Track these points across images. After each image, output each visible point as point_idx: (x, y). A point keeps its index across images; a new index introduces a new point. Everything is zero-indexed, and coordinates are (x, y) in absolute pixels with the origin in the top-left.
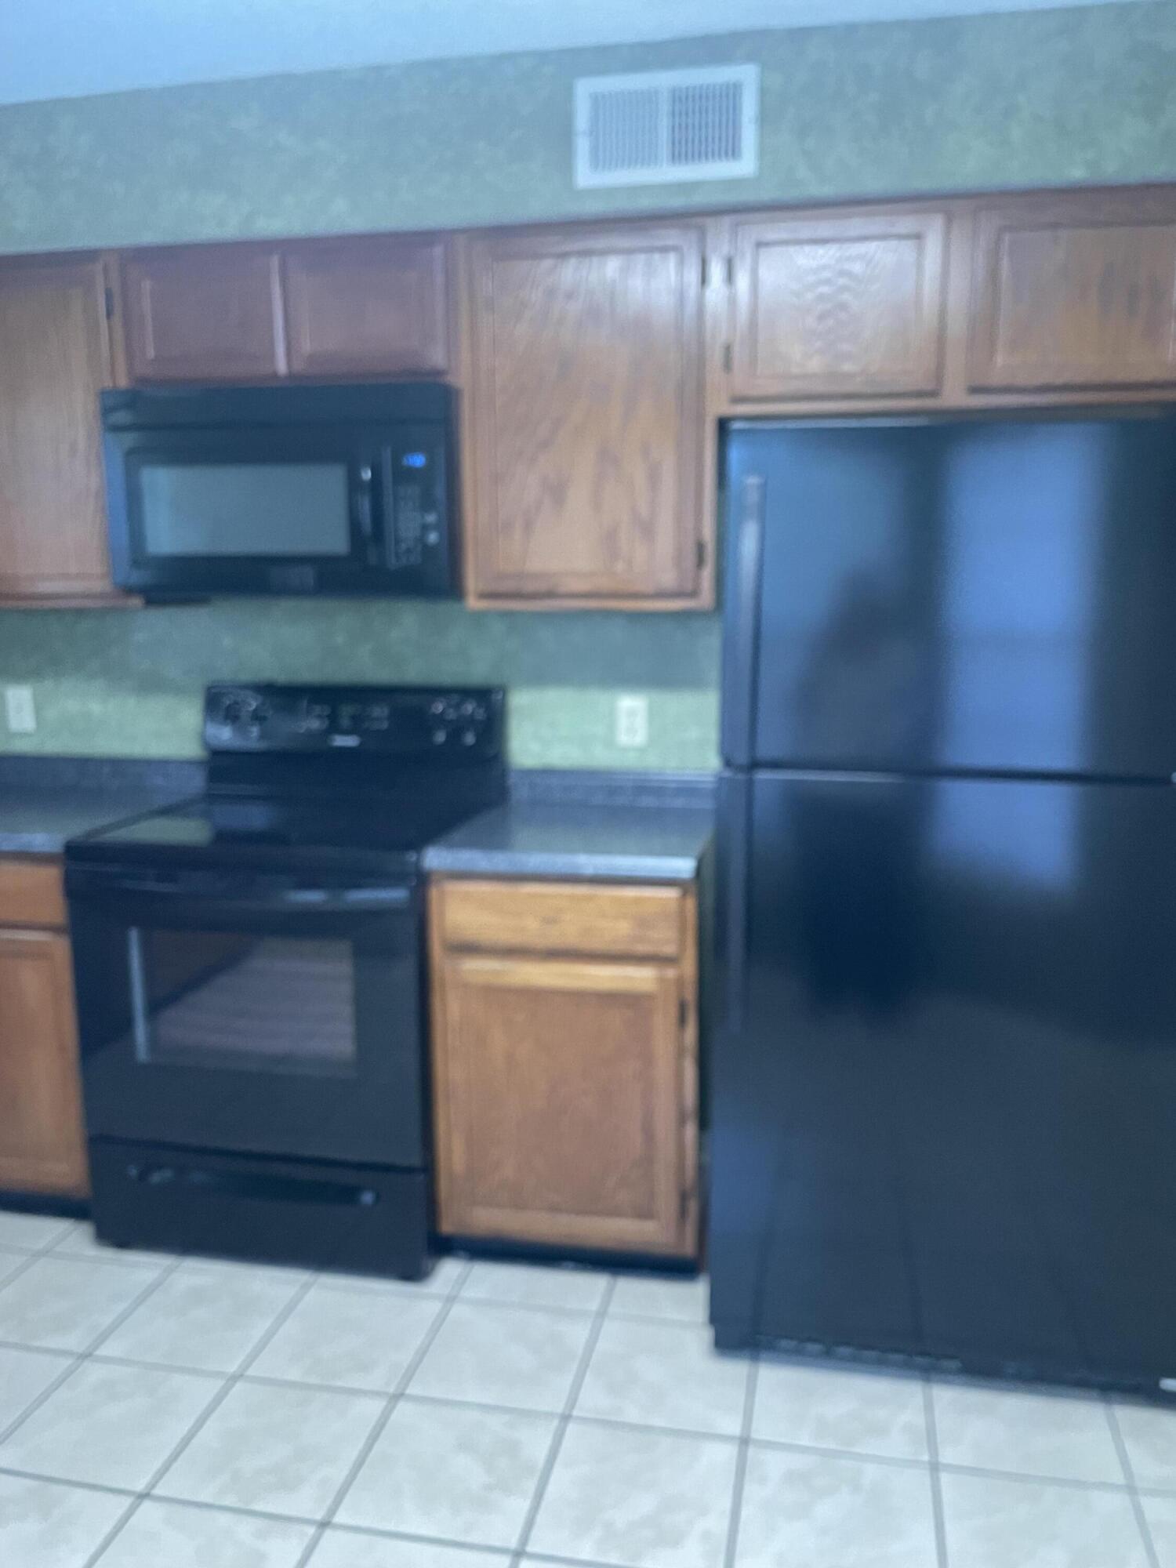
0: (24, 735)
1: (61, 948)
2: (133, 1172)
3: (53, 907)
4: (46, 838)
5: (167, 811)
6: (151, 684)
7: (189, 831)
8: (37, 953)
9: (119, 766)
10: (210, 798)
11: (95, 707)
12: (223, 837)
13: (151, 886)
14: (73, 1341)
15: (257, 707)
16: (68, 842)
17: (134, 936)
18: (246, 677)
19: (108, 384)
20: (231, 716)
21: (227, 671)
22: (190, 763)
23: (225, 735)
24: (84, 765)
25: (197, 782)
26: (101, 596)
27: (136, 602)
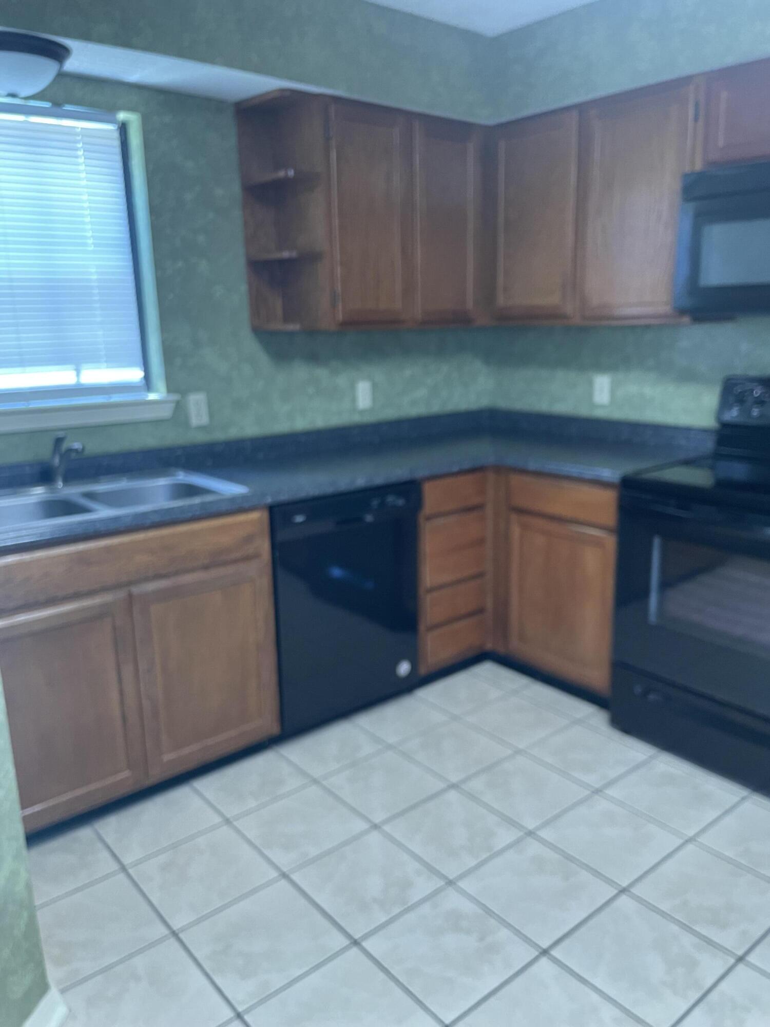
0: (602, 406)
1: (610, 542)
2: (638, 689)
3: (609, 516)
4: (610, 472)
5: (688, 463)
6: (687, 376)
7: (699, 478)
8: (597, 543)
9: (658, 429)
10: (717, 456)
11: (648, 391)
12: (722, 484)
13: (671, 511)
14: (593, 780)
15: (761, 394)
16: (625, 477)
17: (657, 542)
18: (753, 373)
19: (687, 169)
20: (740, 400)
21: (740, 368)
22: (704, 431)
23: (733, 414)
24: (636, 428)
25: (709, 445)
26: (665, 316)
27: (686, 319)
